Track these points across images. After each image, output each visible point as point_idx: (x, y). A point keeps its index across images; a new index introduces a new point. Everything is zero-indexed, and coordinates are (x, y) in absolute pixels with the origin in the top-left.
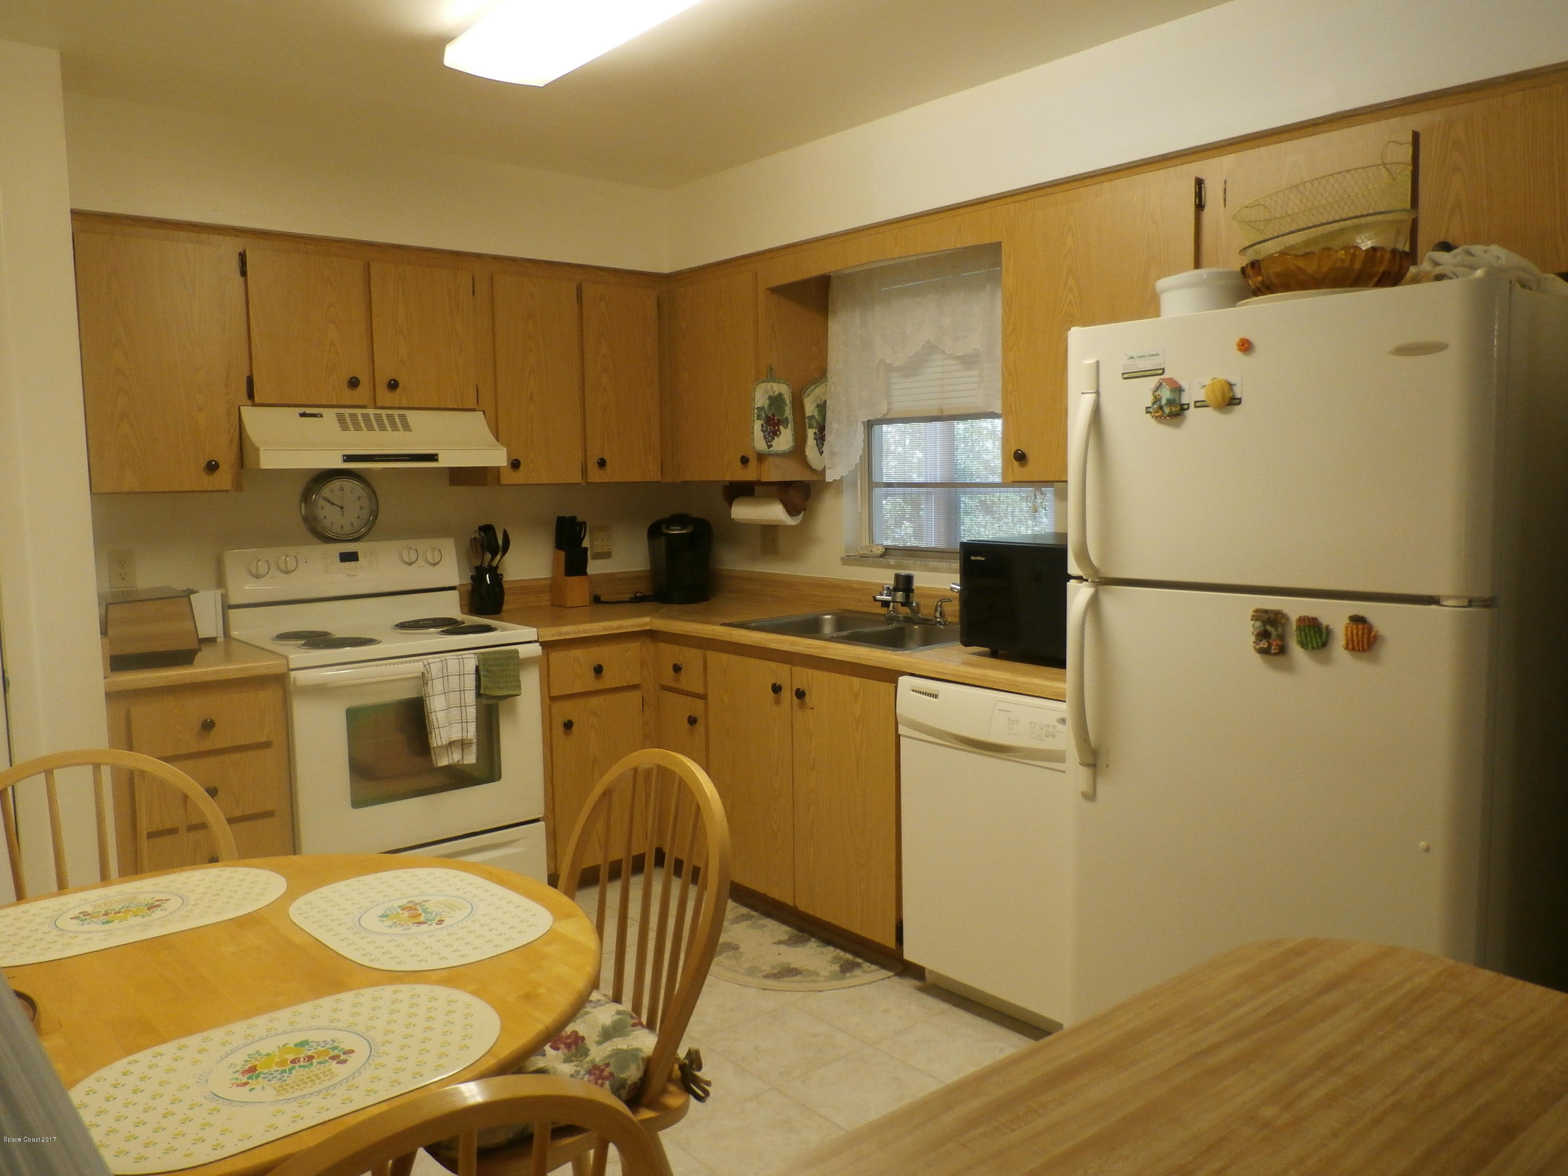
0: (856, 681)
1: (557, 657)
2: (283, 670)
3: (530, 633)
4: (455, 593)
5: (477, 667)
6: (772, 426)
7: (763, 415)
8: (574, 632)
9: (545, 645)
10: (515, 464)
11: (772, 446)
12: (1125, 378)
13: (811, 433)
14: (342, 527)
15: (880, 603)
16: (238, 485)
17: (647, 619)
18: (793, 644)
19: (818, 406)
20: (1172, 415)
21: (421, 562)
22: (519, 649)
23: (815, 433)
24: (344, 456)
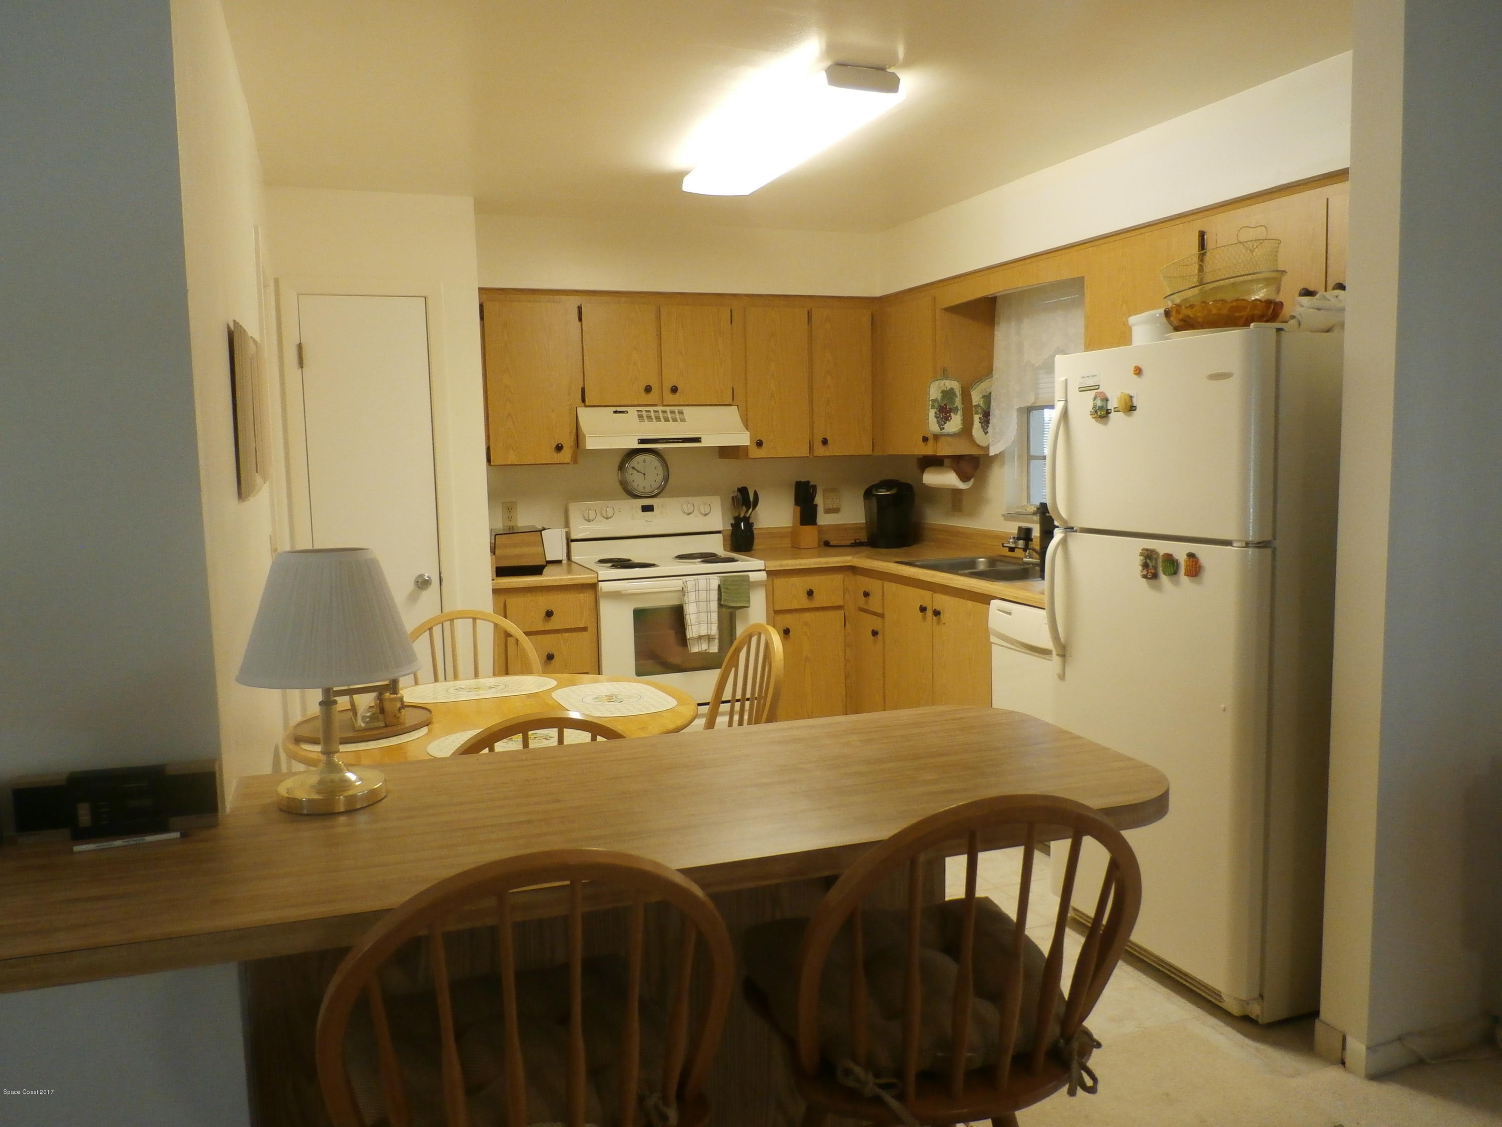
0: (970, 603)
1: (779, 582)
2: (595, 581)
3: (758, 564)
4: (720, 535)
5: (719, 586)
6: (944, 413)
7: (936, 405)
8: (792, 565)
9: (770, 573)
10: (759, 444)
11: (944, 428)
12: (1080, 391)
13: (977, 418)
14: (644, 488)
15: (1007, 548)
16: (575, 460)
17: (849, 558)
18: (933, 576)
19: (984, 397)
20: (1101, 417)
21: (696, 512)
22: (750, 575)
23: (980, 418)
24: (639, 439)
